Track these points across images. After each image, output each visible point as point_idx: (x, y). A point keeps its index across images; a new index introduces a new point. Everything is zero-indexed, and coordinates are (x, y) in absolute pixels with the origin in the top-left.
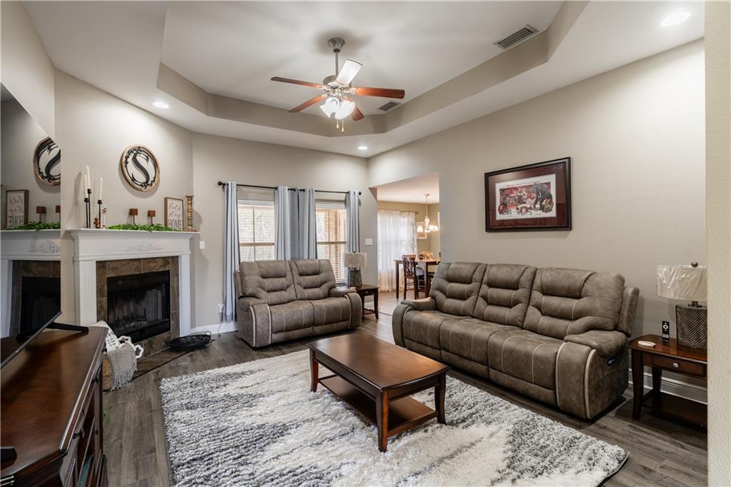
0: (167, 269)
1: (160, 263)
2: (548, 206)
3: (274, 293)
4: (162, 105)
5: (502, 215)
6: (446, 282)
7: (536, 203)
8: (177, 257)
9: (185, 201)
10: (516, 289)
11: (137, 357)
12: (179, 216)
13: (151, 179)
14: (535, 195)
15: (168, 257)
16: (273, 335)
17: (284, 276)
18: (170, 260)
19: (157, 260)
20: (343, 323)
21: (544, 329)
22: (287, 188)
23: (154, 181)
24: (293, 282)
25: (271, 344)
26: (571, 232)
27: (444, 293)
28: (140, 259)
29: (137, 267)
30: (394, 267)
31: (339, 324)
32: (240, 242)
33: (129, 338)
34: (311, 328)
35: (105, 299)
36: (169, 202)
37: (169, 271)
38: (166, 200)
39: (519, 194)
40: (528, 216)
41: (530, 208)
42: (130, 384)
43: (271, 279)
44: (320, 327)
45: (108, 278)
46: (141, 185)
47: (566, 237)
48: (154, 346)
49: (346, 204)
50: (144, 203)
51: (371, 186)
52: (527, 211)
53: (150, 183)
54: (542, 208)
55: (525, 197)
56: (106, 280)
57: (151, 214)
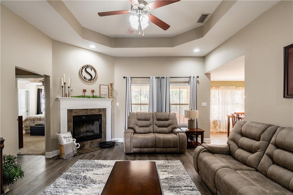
0: (100, 113)
1: (97, 111)
3: (142, 128)
4: (93, 46)
6: (239, 136)
8: (106, 109)
9: (110, 86)
11: (77, 148)
12: (107, 92)
13: (93, 77)
15: (101, 109)
16: (134, 149)
17: (149, 120)
18: (102, 110)
19: (95, 110)
20: (174, 149)
22: (155, 77)
23: (95, 78)
24: (153, 123)
25: (133, 153)
27: (237, 144)
28: (88, 109)
29: (86, 112)
30: (227, 119)
31: (171, 149)
32: (132, 103)
33: (76, 140)
34: (154, 148)
35: (72, 124)
36: (101, 86)
37: (101, 114)
38: (100, 85)
42: (72, 158)
43: (142, 121)
44: (159, 149)
45: (73, 116)
46: (89, 80)
48: (94, 143)
49: (189, 84)
50: (89, 87)
51: (206, 72)
53: (93, 79)
56: (72, 117)
57: (93, 91)
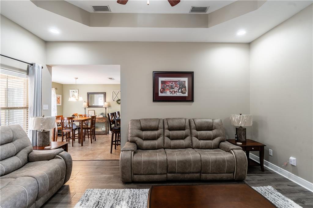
2: (184, 91)
5: (162, 94)
7: (179, 89)
10: (184, 130)
14: (178, 86)
21: (203, 146)
26: (193, 103)
39: (171, 84)
40: (175, 95)
41: (176, 91)
47: (191, 105)
52: (175, 93)
54: (182, 92)
55: (174, 86)
